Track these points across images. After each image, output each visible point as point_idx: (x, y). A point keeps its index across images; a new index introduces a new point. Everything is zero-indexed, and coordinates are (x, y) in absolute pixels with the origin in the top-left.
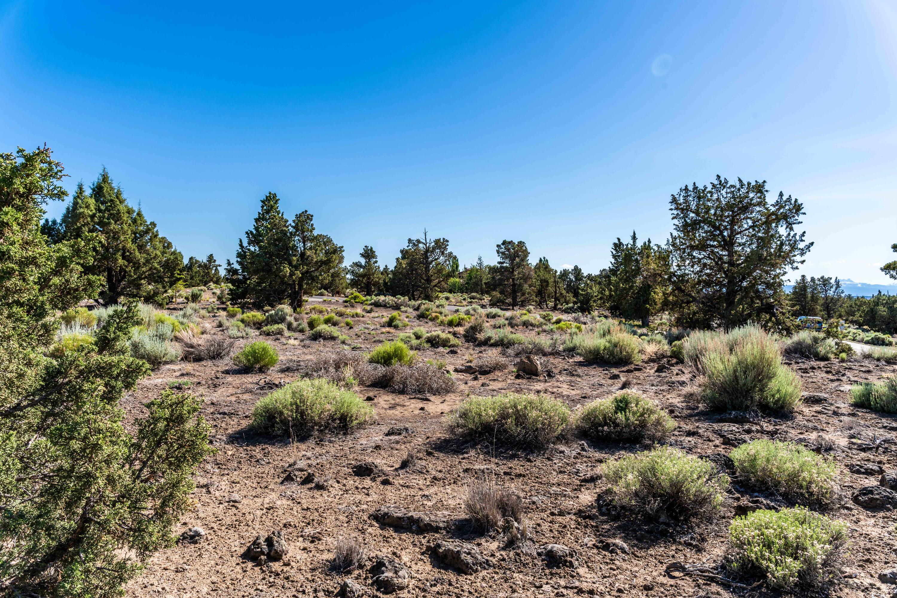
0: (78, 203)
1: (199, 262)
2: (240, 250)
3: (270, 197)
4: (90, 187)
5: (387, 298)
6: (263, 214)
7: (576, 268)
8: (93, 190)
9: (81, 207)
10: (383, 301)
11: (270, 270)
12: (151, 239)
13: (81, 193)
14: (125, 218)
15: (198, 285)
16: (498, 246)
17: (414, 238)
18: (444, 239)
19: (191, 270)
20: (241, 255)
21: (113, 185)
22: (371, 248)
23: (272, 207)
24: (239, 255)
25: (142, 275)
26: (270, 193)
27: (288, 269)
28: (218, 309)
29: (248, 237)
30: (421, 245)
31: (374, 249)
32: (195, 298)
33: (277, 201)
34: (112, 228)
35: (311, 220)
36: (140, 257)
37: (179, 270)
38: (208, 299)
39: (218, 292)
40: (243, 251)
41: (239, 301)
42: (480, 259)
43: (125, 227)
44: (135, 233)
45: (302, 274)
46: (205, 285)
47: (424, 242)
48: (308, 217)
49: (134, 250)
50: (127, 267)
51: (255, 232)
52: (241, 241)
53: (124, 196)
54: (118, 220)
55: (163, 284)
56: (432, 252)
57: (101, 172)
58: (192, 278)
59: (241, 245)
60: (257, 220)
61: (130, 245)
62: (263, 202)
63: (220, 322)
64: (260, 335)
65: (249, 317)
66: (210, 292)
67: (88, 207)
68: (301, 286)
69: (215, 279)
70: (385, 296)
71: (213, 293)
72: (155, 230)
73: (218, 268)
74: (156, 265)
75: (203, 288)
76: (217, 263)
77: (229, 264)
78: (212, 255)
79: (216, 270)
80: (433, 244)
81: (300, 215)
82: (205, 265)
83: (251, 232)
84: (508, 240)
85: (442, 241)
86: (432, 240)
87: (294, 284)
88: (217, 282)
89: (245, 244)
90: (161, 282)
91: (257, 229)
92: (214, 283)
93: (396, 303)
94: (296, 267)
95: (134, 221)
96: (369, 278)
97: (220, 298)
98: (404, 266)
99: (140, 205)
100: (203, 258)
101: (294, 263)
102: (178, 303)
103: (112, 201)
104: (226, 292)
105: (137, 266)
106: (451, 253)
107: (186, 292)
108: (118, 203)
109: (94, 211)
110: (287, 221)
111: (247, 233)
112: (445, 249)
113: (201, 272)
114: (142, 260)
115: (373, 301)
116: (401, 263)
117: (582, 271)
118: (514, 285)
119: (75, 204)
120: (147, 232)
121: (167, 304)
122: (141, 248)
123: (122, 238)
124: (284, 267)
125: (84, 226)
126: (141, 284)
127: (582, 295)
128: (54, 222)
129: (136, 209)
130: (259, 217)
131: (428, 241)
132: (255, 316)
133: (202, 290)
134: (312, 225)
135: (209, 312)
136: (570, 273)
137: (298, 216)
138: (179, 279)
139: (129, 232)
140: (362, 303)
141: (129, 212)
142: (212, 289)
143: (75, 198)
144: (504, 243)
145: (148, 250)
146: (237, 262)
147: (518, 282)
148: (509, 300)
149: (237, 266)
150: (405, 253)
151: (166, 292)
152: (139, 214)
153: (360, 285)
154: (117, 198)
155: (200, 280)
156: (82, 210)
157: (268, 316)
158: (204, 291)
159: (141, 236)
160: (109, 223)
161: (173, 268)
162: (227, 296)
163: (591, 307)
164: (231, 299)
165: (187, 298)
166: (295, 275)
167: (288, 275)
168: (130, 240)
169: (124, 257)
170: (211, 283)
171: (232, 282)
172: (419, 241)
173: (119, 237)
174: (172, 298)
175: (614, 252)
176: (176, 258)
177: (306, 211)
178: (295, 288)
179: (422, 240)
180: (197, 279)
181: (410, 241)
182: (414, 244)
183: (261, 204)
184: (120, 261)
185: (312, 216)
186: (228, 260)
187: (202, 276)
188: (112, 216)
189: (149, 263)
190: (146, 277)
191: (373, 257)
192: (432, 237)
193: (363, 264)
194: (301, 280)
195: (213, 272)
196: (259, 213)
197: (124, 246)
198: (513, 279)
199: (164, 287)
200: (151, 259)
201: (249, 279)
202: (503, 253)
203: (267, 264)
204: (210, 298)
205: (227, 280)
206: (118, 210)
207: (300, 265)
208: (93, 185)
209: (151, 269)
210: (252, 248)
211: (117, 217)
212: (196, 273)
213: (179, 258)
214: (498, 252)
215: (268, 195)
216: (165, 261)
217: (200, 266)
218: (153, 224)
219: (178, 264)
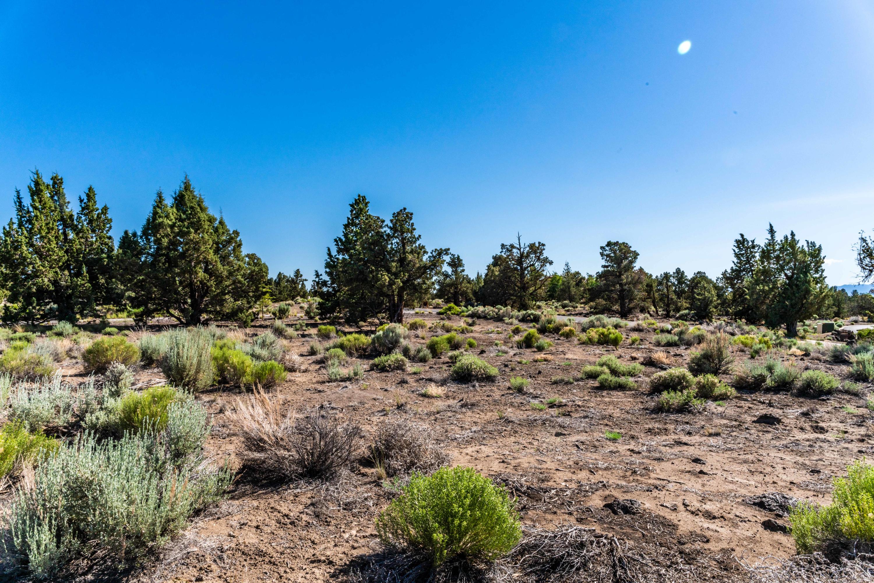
0: (158, 213)
1: (287, 277)
2: (329, 260)
3: (359, 199)
4: (172, 196)
5: (486, 308)
6: (352, 220)
7: (678, 271)
8: (175, 199)
9: (160, 217)
10: (482, 312)
11: (366, 279)
12: (234, 250)
13: (160, 202)
14: (207, 227)
15: (286, 300)
16: (602, 248)
17: (508, 243)
18: (539, 243)
19: (280, 285)
20: (331, 265)
21: (195, 193)
22: (458, 256)
23: (361, 210)
24: (328, 265)
25: (225, 290)
26: (359, 196)
27: (386, 277)
28: (307, 325)
29: (337, 245)
30: (515, 250)
31: (461, 258)
32: (282, 313)
33: (366, 204)
34: (192, 237)
35: (411, 219)
36: (222, 269)
37: (264, 282)
38: (295, 313)
39: (306, 306)
40: (332, 261)
41: (328, 315)
42: (567, 265)
43: (206, 237)
44: (217, 243)
45: (402, 282)
46: (292, 300)
47: (518, 246)
48: (407, 216)
49: (216, 261)
50: (208, 281)
51: (344, 239)
52: (329, 250)
53: (205, 204)
54: (198, 229)
55: (248, 299)
56: (528, 256)
57: (183, 179)
58: (280, 293)
59: (330, 254)
60: (346, 226)
61: (211, 256)
62: (352, 205)
63: (312, 348)
64: (372, 369)
65: (349, 341)
66: (298, 307)
67: (167, 217)
68: (400, 296)
69: (302, 293)
70: (484, 306)
71: (301, 308)
72: (238, 239)
73: (305, 282)
74: (239, 277)
75: (290, 302)
76: (303, 278)
77: (317, 275)
78: (298, 270)
79: (303, 284)
80: (528, 249)
81: (398, 213)
82: (293, 280)
83: (340, 240)
84: (613, 241)
85: (537, 245)
86: (527, 245)
87: (393, 295)
88: (304, 296)
89: (334, 253)
90: (245, 296)
91: (346, 235)
92: (301, 297)
93: (497, 314)
94: (396, 275)
95: (216, 230)
96: (456, 288)
97: (308, 313)
98: (497, 273)
99: (221, 213)
100: (290, 274)
101: (394, 270)
102: (266, 320)
103: (192, 208)
104: (314, 306)
105: (219, 279)
106: (547, 258)
107: (274, 307)
108: (199, 210)
109: (174, 221)
110: (383, 221)
111: (336, 240)
112: (541, 253)
113: (289, 286)
114: (225, 273)
115: (470, 312)
116: (493, 271)
117: (685, 274)
118: (622, 291)
119: (155, 213)
120: (229, 242)
121: (252, 321)
122: (224, 259)
123: (203, 248)
124: (382, 275)
125: (163, 237)
126: (225, 300)
127: (699, 299)
128: (135, 235)
129: (218, 216)
130: (348, 222)
131: (522, 246)
132: (358, 340)
133: (289, 305)
134: (413, 224)
135: (297, 330)
136: (671, 276)
137: (396, 215)
138: (264, 293)
139: (211, 242)
140: (458, 315)
141: (211, 220)
142: (299, 303)
143: (154, 208)
144: (609, 244)
145: (231, 262)
146: (326, 272)
147: (626, 287)
148: (616, 307)
149: (325, 277)
150: (497, 260)
151: (250, 307)
152: (221, 223)
153: (447, 295)
154: (199, 205)
155: (288, 295)
156: (161, 220)
157: (374, 338)
158: (292, 305)
159: (224, 246)
160: (189, 233)
161: (258, 281)
162: (315, 310)
163: (710, 312)
164: (320, 314)
165: (274, 314)
166: (395, 284)
167: (387, 284)
168: (211, 251)
169: (206, 271)
170: (299, 298)
171: (322, 295)
172: (512, 246)
173: (200, 247)
174: (258, 314)
175: (737, 250)
176: (261, 270)
177: (405, 209)
178: (394, 300)
179: (515, 245)
180: (285, 294)
181: (503, 246)
182: (508, 249)
183: (350, 208)
184: (200, 274)
185: (412, 214)
186: (316, 271)
187: (290, 291)
188: (192, 224)
189: (232, 275)
190: (229, 292)
191: (460, 266)
192: (526, 241)
193: (450, 273)
194: (401, 290)
195: (300, 286)
196: (348, 218)
197: (205, 258)
198: (621, 285)
199: (249, 303)
200: (235, 271)
201: (339, 291)
202: (608, 256)
203: (361, 272)
204: (298, 313)
205: (315, 293)
206: (199, 218)
207: (400, 272)
208: (175, 194)
209: (234, 283)
210: (341, 257)
211: (197, 226)
212: (284, 288)
213: (264, 270)
214: (602, 254)
215: (357, 198)
216: (249, 274)
217: (288, 281)
218: (236, 233)
219: (263, 277)
